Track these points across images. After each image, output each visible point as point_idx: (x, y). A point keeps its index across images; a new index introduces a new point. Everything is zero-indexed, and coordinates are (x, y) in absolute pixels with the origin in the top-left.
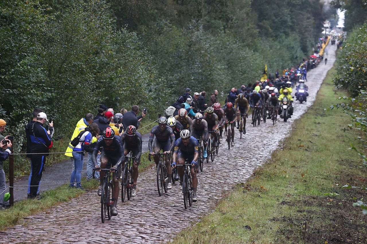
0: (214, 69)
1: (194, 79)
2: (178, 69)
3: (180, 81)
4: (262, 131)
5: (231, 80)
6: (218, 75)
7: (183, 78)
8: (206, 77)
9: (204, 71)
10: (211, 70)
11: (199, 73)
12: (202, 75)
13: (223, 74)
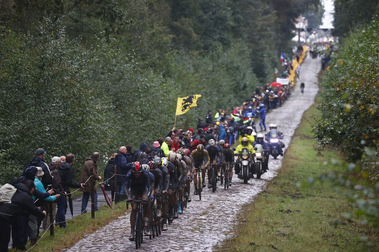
0: (89, 112)
1: (50, 131)
2: (19, 111)
3: (23, 134)
4: (181, 228)
5: (122, 132)
6: (98, 121)
7: (29, 129)
8: (73, 125)
9: (69, 115)
10: (83, 113)
11: (60, 119)
12: (66, 122)
13: (107, 120)
